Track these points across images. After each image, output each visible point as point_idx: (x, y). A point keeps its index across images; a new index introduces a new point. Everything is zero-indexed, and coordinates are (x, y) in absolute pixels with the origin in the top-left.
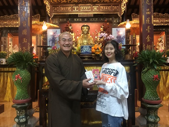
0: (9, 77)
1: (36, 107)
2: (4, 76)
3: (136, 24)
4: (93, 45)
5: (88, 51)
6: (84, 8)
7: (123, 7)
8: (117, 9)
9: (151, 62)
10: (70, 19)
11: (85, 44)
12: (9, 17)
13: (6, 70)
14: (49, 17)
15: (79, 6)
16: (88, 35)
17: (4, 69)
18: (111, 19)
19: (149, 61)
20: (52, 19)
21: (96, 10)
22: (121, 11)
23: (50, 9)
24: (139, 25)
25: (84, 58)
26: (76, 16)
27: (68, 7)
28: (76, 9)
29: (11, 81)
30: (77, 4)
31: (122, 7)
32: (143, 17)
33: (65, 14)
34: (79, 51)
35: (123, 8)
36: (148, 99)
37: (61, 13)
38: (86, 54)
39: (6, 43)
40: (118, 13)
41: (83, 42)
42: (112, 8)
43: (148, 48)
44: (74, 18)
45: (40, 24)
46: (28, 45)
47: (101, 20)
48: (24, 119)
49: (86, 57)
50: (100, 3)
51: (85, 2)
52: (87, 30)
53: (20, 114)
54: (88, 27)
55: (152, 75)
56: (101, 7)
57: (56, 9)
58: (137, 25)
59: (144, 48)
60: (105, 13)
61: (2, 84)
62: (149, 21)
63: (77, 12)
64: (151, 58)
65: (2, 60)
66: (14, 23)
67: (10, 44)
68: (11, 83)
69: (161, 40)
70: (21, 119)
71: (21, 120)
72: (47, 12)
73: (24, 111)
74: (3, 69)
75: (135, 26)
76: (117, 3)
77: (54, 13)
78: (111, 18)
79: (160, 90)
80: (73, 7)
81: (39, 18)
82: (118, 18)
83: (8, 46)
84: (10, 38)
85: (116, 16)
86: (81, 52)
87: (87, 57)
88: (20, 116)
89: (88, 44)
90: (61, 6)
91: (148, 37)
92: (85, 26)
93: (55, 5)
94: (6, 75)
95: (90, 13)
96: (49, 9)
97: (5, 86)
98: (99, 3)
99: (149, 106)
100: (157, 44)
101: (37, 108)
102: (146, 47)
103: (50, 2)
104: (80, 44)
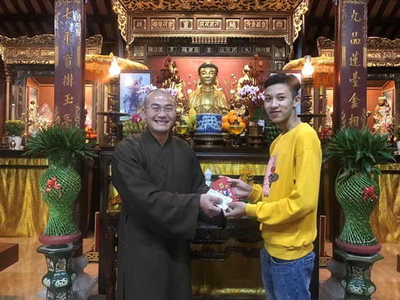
0: (28, 181)
1: (91, 251)
2: (17, 179)
3: (327, 65)
4: (224, 111)
5: (214, 127)
6: (205, 23)
7: (297, 23)
8: (283, 27)
9: (358, 158)
10: (172, 48)
11: (207, 108)
12: (30, 40)
13: (21, 164)
14: (125, 44)
15: (195, 19)
16: (214, 88)
17: (17, 161)
18: (268, 49)
19: (355, 154)
20: (132, 47)
21: (233, 28)
22: (293, 31)
23: (127, 25)
24: (333, 67)
25: (204, 143)
26: (187, 42)
27: (169, 20)
28: (186, 26)
29: (32, 188)
30: (189, 13)
31: (294, 23)
32: (344, 50)
33: (161, 36)
34: (192, 126)
35: (298, 26)
36: (350, 243)
37: (151, 33)
38: (210, 133)
39: (23, 101)
40: (286, 36)
41: (203, 103)
42: (270, 25)
43: (353, 123)
44: (181, 45)
45: (104, 61)
46: (77, 111)
47: (244, 50)
48: (63, 280)
49: (208, 141)
50: (244, 11)
51: (209, 8)
52: (211, 76)
53: (55, 268)
54: (214, 69)
55: (359, 186)
56: (245, 21)
57: (140, 24)
58: (328, 67)
59: (344, 123)
60: (254, 36)
61: (13, 195)
62: (356, 59)
63: (190, 32)
64: (359, 148)
65: (14, 141)
66: (42, 55)
67: (32, 103)
68: (33, 193)
69: (385, 101)
70: (56, 279)
71: (58, 281)
72: (120, 31)
73: (64, 260)
74: (15, 160)
75: (325, 69)
76: (284, 12)
77: (135, 33)
78: (268, 46)
79: (380, 219)
80: (181, 20)
81: (99, 44)
82: (284, 49)
83: (28, 107)
84: (31, 89)
85: (281, 43)
86: (198, 129)
87: (211, 142)
88: (55, 272)
89: (213, 108)
90: (153, 18)
91: (354, 98)
92: (208, 66)
93: (137, 14)
94: (22, 174)
95: (219, 35)
96: (124, 25)
97: (19, 199)
98: (241, 11)
99: (351, 257)
100: (376, 109)
101: (92, 255)
102: (348, 121)
103: (126, 8)
104: (195, 108)
